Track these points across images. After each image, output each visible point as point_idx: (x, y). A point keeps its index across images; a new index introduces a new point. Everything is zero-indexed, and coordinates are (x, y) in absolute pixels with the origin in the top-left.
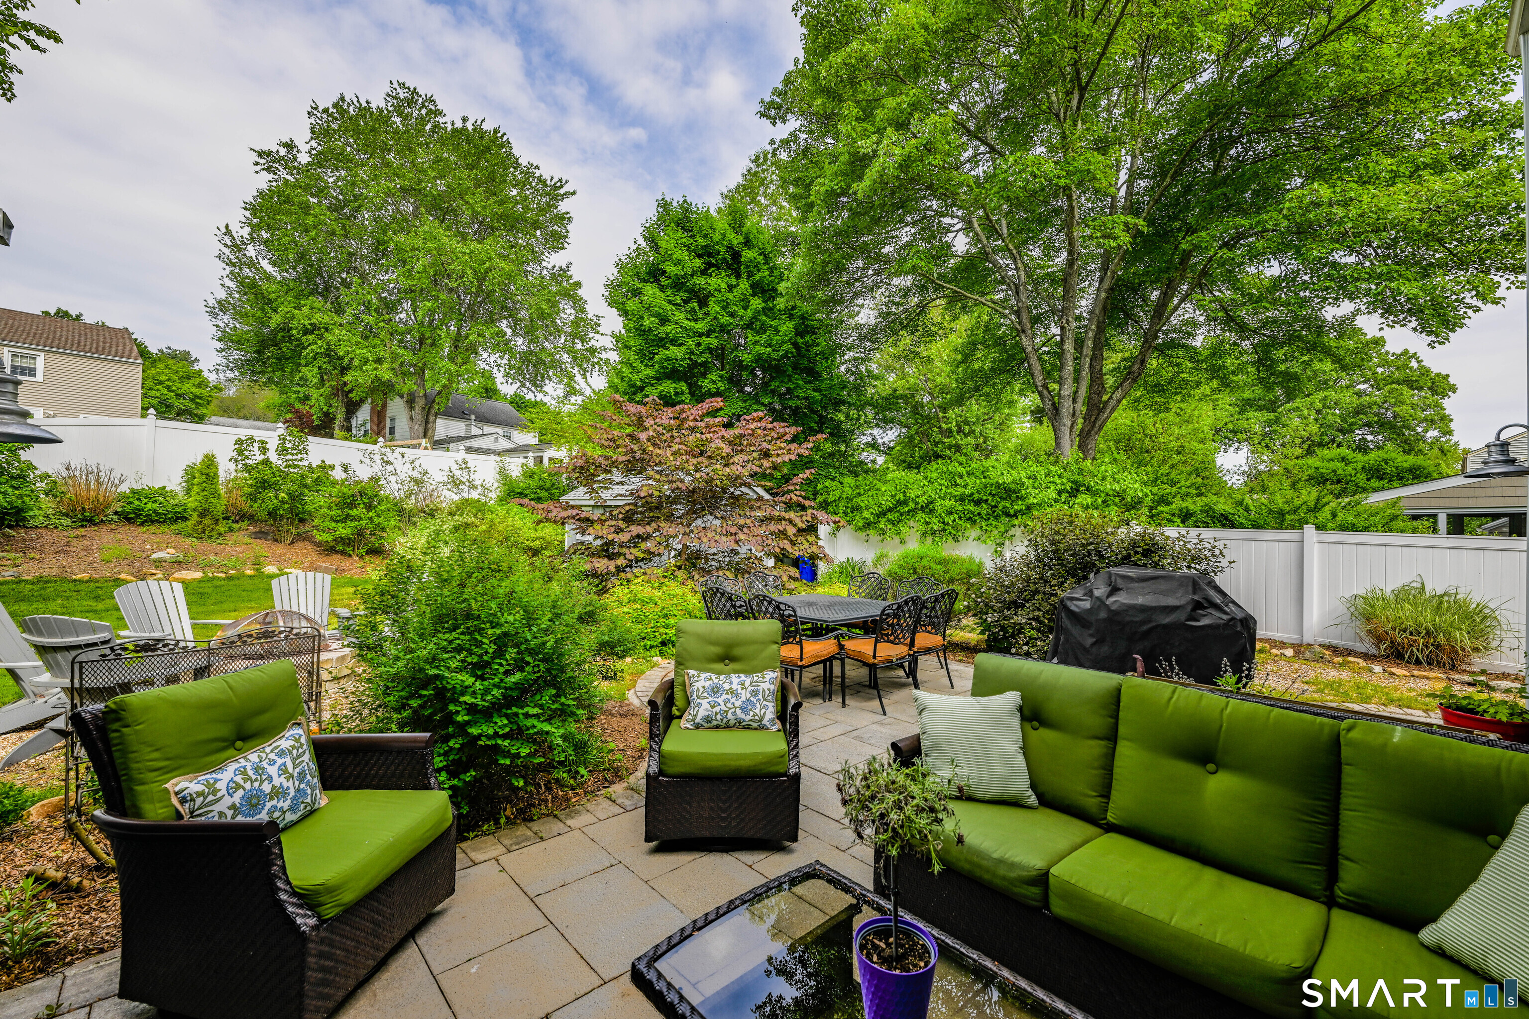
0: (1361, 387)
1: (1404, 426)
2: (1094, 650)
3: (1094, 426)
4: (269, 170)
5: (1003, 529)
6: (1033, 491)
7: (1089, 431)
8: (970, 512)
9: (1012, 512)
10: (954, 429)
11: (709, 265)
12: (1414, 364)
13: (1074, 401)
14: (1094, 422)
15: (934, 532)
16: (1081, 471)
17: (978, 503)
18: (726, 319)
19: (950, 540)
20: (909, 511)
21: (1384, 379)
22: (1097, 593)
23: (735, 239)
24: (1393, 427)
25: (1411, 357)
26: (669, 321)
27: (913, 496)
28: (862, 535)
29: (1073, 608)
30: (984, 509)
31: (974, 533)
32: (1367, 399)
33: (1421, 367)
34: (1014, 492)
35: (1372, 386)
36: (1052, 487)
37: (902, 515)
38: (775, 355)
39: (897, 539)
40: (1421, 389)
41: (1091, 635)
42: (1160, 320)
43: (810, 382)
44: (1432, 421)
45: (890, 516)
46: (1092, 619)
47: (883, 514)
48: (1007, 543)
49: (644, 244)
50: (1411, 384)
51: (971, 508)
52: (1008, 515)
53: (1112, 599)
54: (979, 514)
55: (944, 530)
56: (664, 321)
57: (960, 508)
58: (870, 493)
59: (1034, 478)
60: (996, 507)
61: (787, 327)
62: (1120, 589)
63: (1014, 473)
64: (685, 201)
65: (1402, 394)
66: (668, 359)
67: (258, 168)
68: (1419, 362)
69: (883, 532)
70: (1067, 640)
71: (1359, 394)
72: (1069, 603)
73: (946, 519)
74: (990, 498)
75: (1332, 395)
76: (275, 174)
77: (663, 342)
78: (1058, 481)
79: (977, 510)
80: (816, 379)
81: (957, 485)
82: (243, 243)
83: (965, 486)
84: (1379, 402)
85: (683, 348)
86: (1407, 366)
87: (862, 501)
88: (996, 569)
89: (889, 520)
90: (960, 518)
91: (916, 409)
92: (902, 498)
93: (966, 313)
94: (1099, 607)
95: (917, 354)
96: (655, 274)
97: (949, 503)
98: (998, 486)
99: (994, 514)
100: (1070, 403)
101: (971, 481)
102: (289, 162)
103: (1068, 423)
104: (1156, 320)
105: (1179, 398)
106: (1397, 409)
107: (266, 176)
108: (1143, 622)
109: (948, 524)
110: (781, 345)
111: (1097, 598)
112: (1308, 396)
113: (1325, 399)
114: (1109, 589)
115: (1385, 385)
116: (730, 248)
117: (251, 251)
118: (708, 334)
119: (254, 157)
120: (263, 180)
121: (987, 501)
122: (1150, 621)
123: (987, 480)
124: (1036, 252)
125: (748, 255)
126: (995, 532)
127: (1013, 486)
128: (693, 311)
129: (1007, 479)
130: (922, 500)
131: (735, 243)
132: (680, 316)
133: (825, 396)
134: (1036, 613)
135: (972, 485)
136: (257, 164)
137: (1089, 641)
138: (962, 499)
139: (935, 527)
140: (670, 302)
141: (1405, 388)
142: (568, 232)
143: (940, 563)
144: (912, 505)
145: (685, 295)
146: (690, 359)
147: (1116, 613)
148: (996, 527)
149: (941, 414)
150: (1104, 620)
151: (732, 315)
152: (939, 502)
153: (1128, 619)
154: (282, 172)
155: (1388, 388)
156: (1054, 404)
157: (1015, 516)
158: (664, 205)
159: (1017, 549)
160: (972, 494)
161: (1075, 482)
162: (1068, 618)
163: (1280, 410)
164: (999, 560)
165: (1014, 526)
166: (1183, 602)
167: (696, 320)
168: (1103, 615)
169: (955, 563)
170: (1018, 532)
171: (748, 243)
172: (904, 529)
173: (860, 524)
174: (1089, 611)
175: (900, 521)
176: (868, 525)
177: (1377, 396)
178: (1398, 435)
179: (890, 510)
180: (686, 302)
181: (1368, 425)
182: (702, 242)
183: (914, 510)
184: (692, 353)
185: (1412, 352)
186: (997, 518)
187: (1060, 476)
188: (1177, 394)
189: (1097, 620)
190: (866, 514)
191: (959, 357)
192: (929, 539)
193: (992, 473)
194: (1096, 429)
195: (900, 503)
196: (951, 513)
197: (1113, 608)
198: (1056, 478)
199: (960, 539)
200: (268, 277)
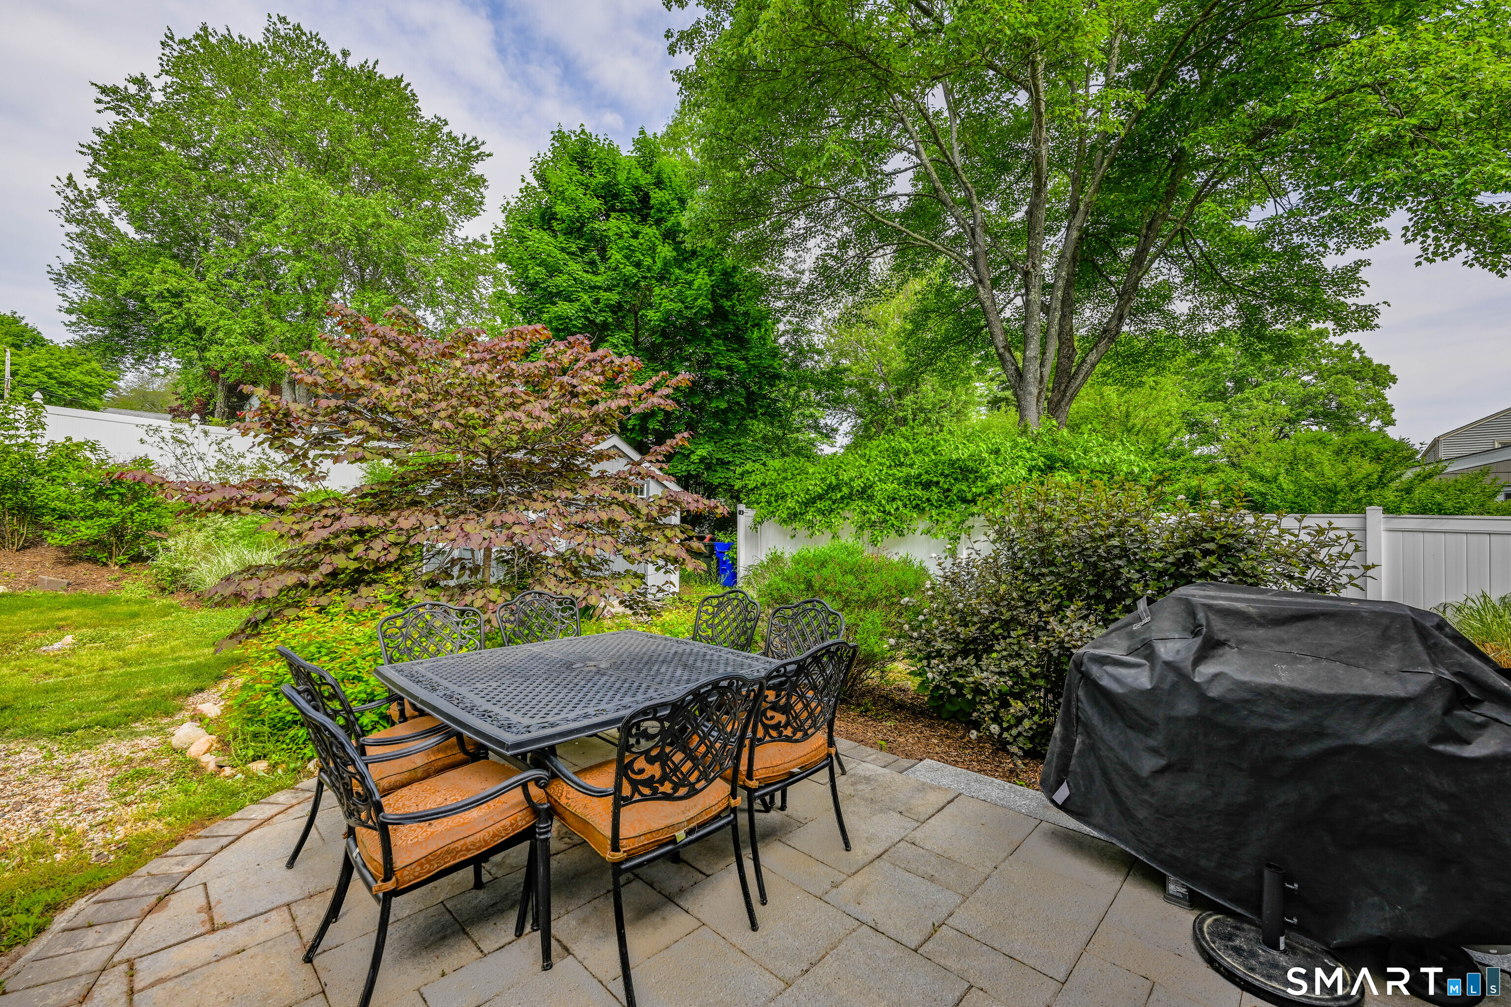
0: (1306, 378)
1: (1348, 417)
2: (1162, 784)
3: (1064, 396)
4: (117, 109)
5: (958, 519)
6: (996, 469)
7: (1059, 402)
8: (917, 497)
9: (969, 496)
10: (910, 417)
11: (613, 209)
12: (1356, 355)
13: (1042, 365)
14: (1065, 391)
15: (873, 525)
16: (1055, 442)
17: (927, 486)
18: (629, 270)
19: (893, 534)
20: (842, 498)
21: (1328, 370)
22: (1166, 651)
23: (644, 180)
24: (1338, 417)
25: (1354, 348)
26: (561, 272)
27: (846, 478)
28: (788, 528)
29: (1106, 682)
30: (935, 494)
31: (921, 524)
32: (1314, 389)
33: (1363, 358)
34: (972, 471)
35: (1316, 378)
36: (1021, 463)
37: (834, 503)
38: (688, 313)
39: (828, 533)
40: (1363, 379)
41: (1155, 751)
42: (1140, 268)
43: (736, 351)
44: (1375, 411)
45: (819, 505)
46: (1159, 715)
47: (813, 501)
48: (963, 536)
49: (535, 184)
50: (1356, 375)
51: (919, 492)
52: (964, 501)
53: (1207, 670)
54: (928, 500)
55: (885, 521)
56: (553, 271)
57: (905, 493)
58: (799, 478)
59: (997, 452)
60: (949, 490)
61: (702, 280)
62: (1222, 644)
63: (972, 447)
64: (583, 131)
65: (1346, 384)
66: (559, 318)
67: (101, 106)
68: (1361, 352)
69: (811, 525)
70: (1091, 748)
71: (1305, 385)
72: (1095, 670)
73: (888, 507)
74: (942, 480)
75: (1281, 386)
76: (125, 115)
77: (551, 297)
78: (1028, 456)
79: (925, 495)
80: (742, 346)
81: (901, 464)
82: (92, 198)
83: (911, 466)
84: (1325, 392)
85: (577, 305)
86: (1350, 357)
87: (787, 488)
88: (946, 578)
89: (819, 511)
90: (905, 506)
91: (870, 396)
92: (834, 482)
93: (916, 276)
94: (1174, 686)
95: (859, 317)
96: (547, 219)
97: (890, 487)
98: (952, 463)
99: (947, 499)
100: (1037, 366)
101: (918, 459)
102: (141, 102)
103: (1035, 391)
104: (1136, 268)
105: (1152, 370)
106: (1342, 399)
107: (112, 117)
108: (1299, 736)
109: (889, 513)
110: (696, 299)
111: (1167, 664)
112: (1256, 386)
113: (1272, 389)
114: (1199, 640)
115: (1329, 376)
116: (637, 188)
117: (103, 207)
118: (609, 289)
119: (96, 93)
120: (108, 120)
121: (938, 483)
122: (1321, 734)
123: (938, 457)
124: (992, 207)
125: (657, 196)
126: (949, 523)
127: (970, 464)
128: (592, 263)
129: (963, 453)
130: (857, 484)
131: (642, 182)
132: (575, 267)
133: (754, 365)
134: (1013, 663)
135: (919, 465)
136: (99, 101)
137: (1148, 764)
138: (907, 482)
139: (873, 517)
140: (563, 250)
141: (1349, 378)
142: (483, 197)
143: (851, 571)
144: (846, 490)
145: (582, 243)
146: (586, 318)
147: (1222, 705)
148: (949, 516)
149: (896, 402)
150: (1190, 720)
151: (638, 265)
152: (879, 486)
153: (1255, 723)
154: (133, 114)
155: (1333, 378)
156: (1017, 369)
157: (974, 501)
158: (560, 137)
159: (977, 546)
160: (920, 475)
161: (1048, 457)
162: (1095, 702)
163: (1230, 400)
164: (950, 561)
165: (973, 515)
166: (1413, 685)
167: (595, 273)
168: (1186, 707)
169: (877, 570)
170: (979, 522)
171: (659, 183)
172: (835, 520)
173: (784, 516)
174: (1151, 695)
175: (832, 511)
176: (793, 516)
177: (1322, 387)
178: (1343, 425)
179: (821, 497)
180: (583, 250)
181: (1314, 415)
182: (601, 178)
183: (850, 496)
184: (588, 310)
185: (1354, 343)
186: (950, 504)
187: (1029, 450)
188: (1150, 366)
189: (1170, 719)
190: (790, 503)
191: (909, 327)
192: (867, 533)
193: (944, 448)
194: (1066, 399)
195: (832, 488)
196: (894, 499)
197: (1214, 692)
198: (1025, 452)
199: (905, 531)
200: (123, 237)
